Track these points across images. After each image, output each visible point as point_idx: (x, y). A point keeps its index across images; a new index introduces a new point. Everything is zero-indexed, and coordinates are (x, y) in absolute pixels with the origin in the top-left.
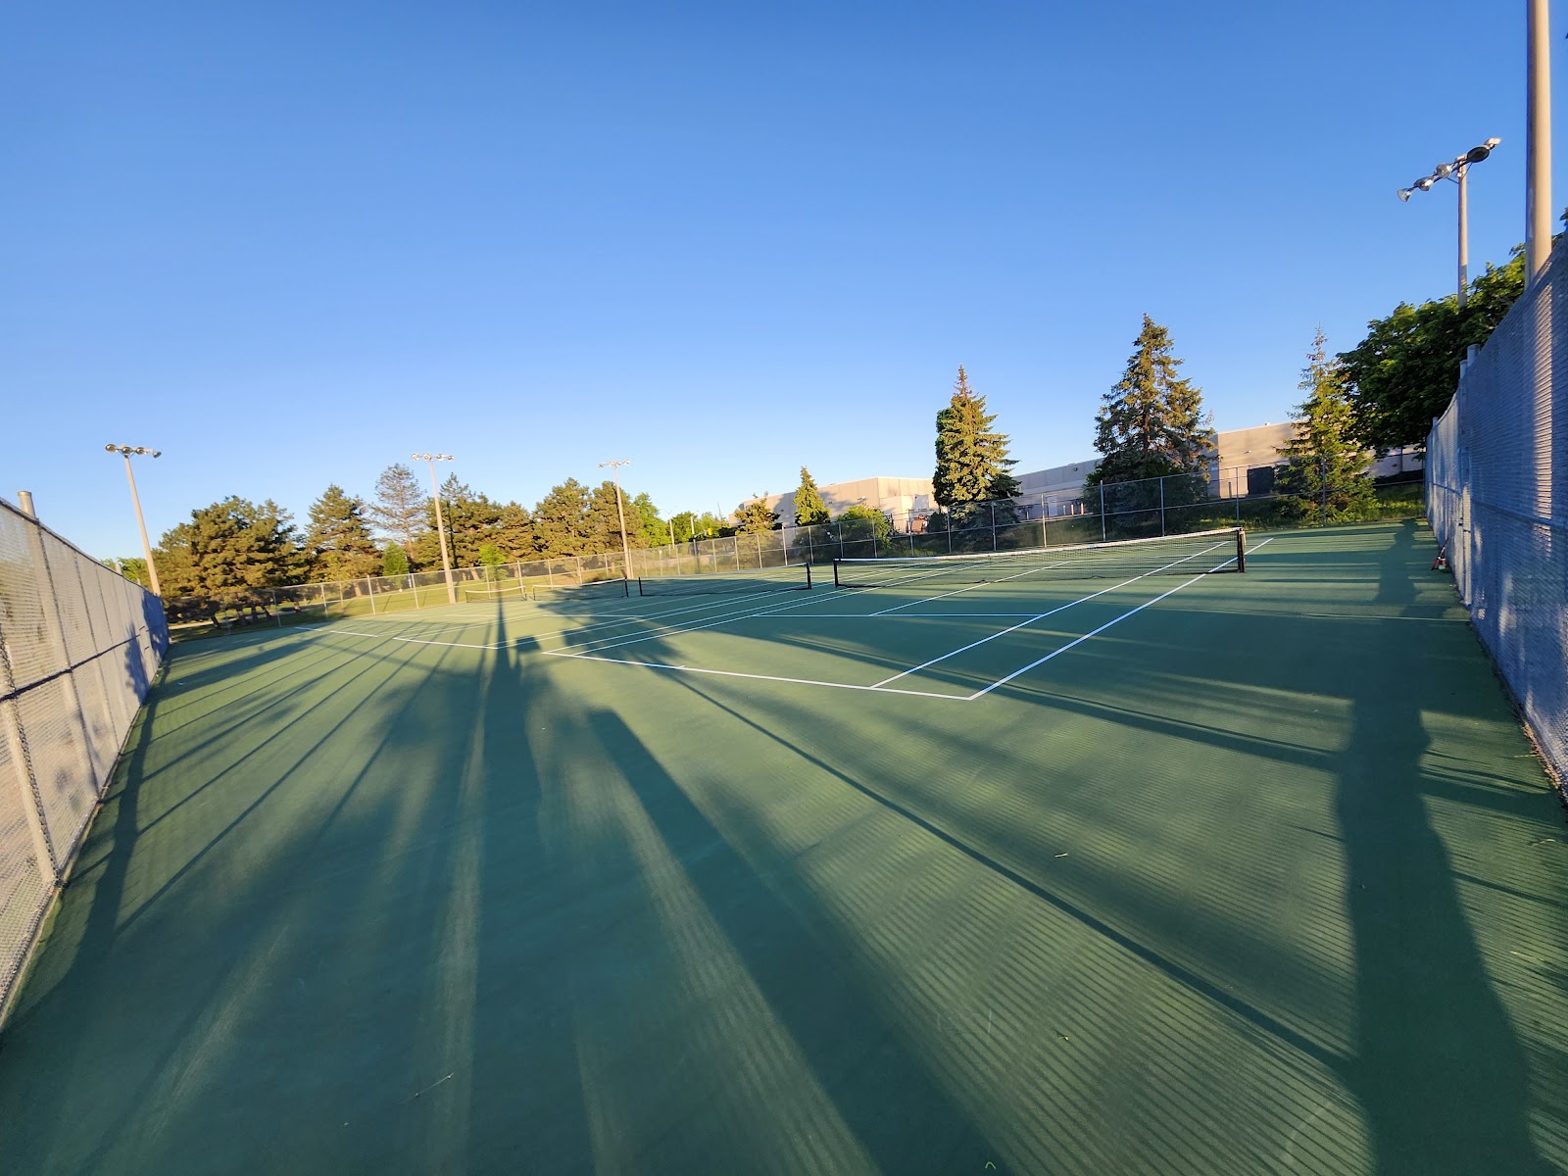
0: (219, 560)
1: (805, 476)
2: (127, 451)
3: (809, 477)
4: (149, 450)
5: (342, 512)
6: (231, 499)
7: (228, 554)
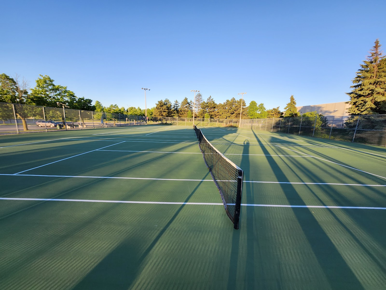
0: (159, 111)
1: (292, 99)
2: (145, 89)
3: (294, 99)
4: (149, 89)
5: (186, 102)
6: (166, 99)
7: (161, 110)
